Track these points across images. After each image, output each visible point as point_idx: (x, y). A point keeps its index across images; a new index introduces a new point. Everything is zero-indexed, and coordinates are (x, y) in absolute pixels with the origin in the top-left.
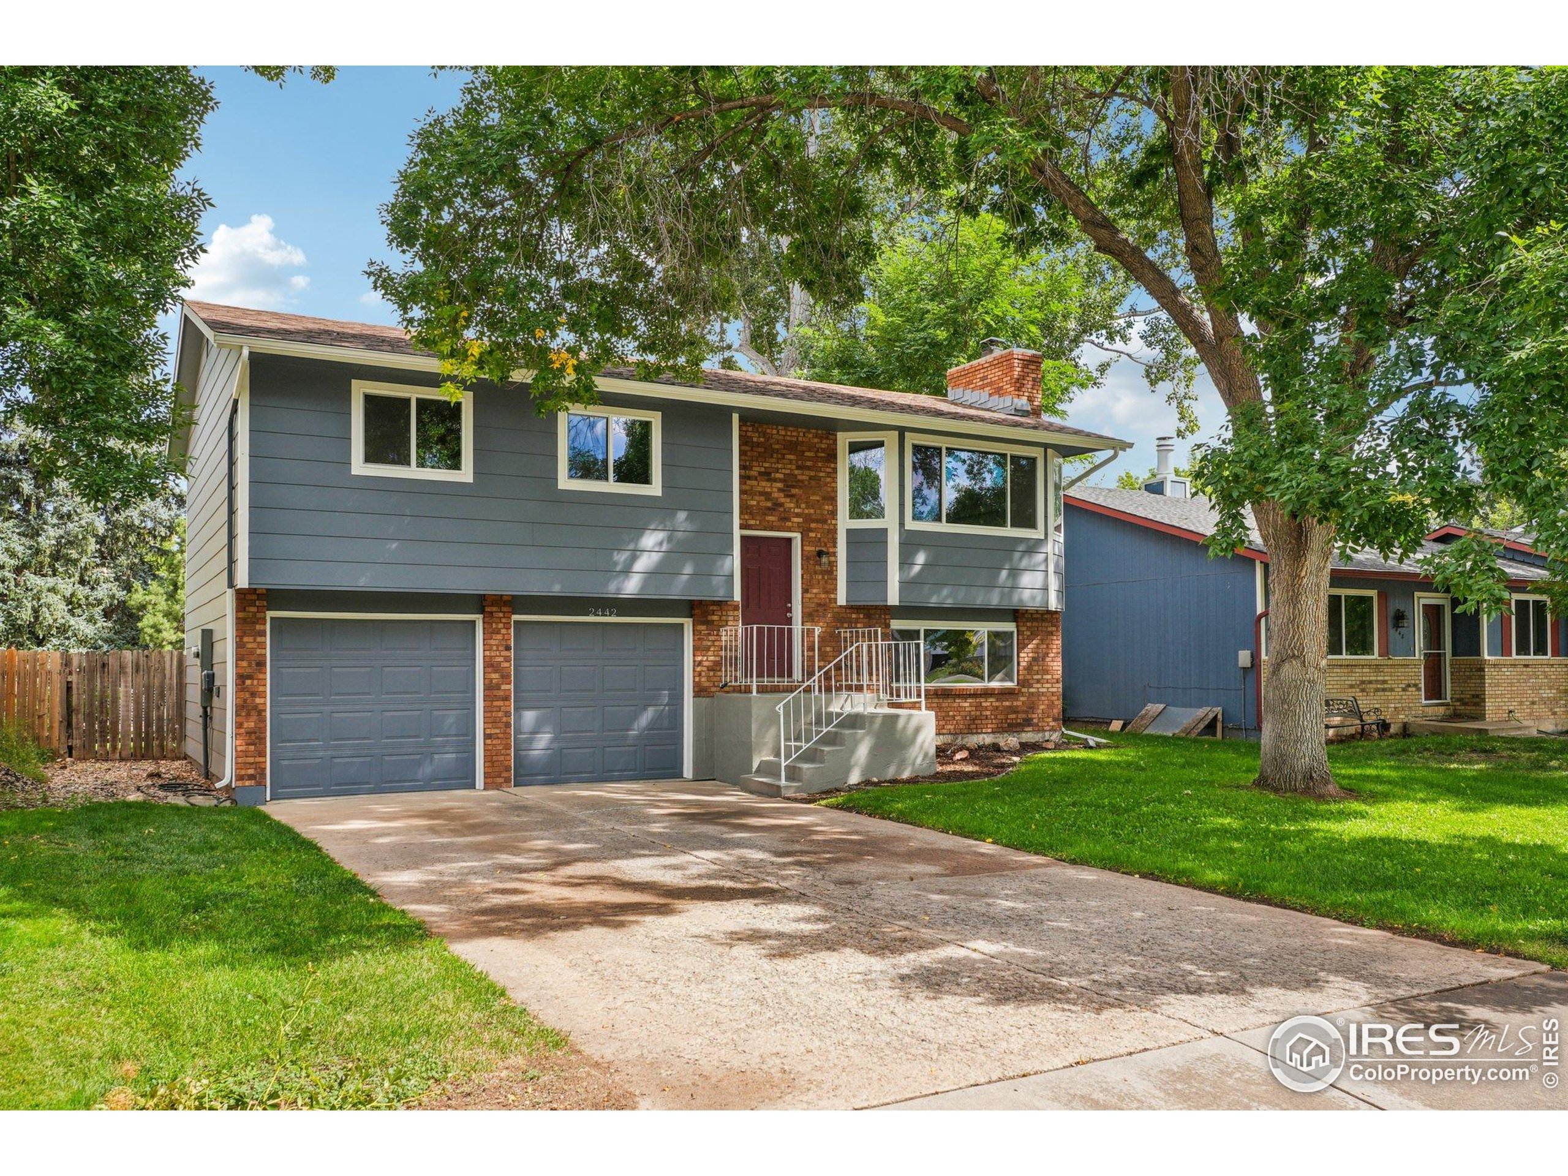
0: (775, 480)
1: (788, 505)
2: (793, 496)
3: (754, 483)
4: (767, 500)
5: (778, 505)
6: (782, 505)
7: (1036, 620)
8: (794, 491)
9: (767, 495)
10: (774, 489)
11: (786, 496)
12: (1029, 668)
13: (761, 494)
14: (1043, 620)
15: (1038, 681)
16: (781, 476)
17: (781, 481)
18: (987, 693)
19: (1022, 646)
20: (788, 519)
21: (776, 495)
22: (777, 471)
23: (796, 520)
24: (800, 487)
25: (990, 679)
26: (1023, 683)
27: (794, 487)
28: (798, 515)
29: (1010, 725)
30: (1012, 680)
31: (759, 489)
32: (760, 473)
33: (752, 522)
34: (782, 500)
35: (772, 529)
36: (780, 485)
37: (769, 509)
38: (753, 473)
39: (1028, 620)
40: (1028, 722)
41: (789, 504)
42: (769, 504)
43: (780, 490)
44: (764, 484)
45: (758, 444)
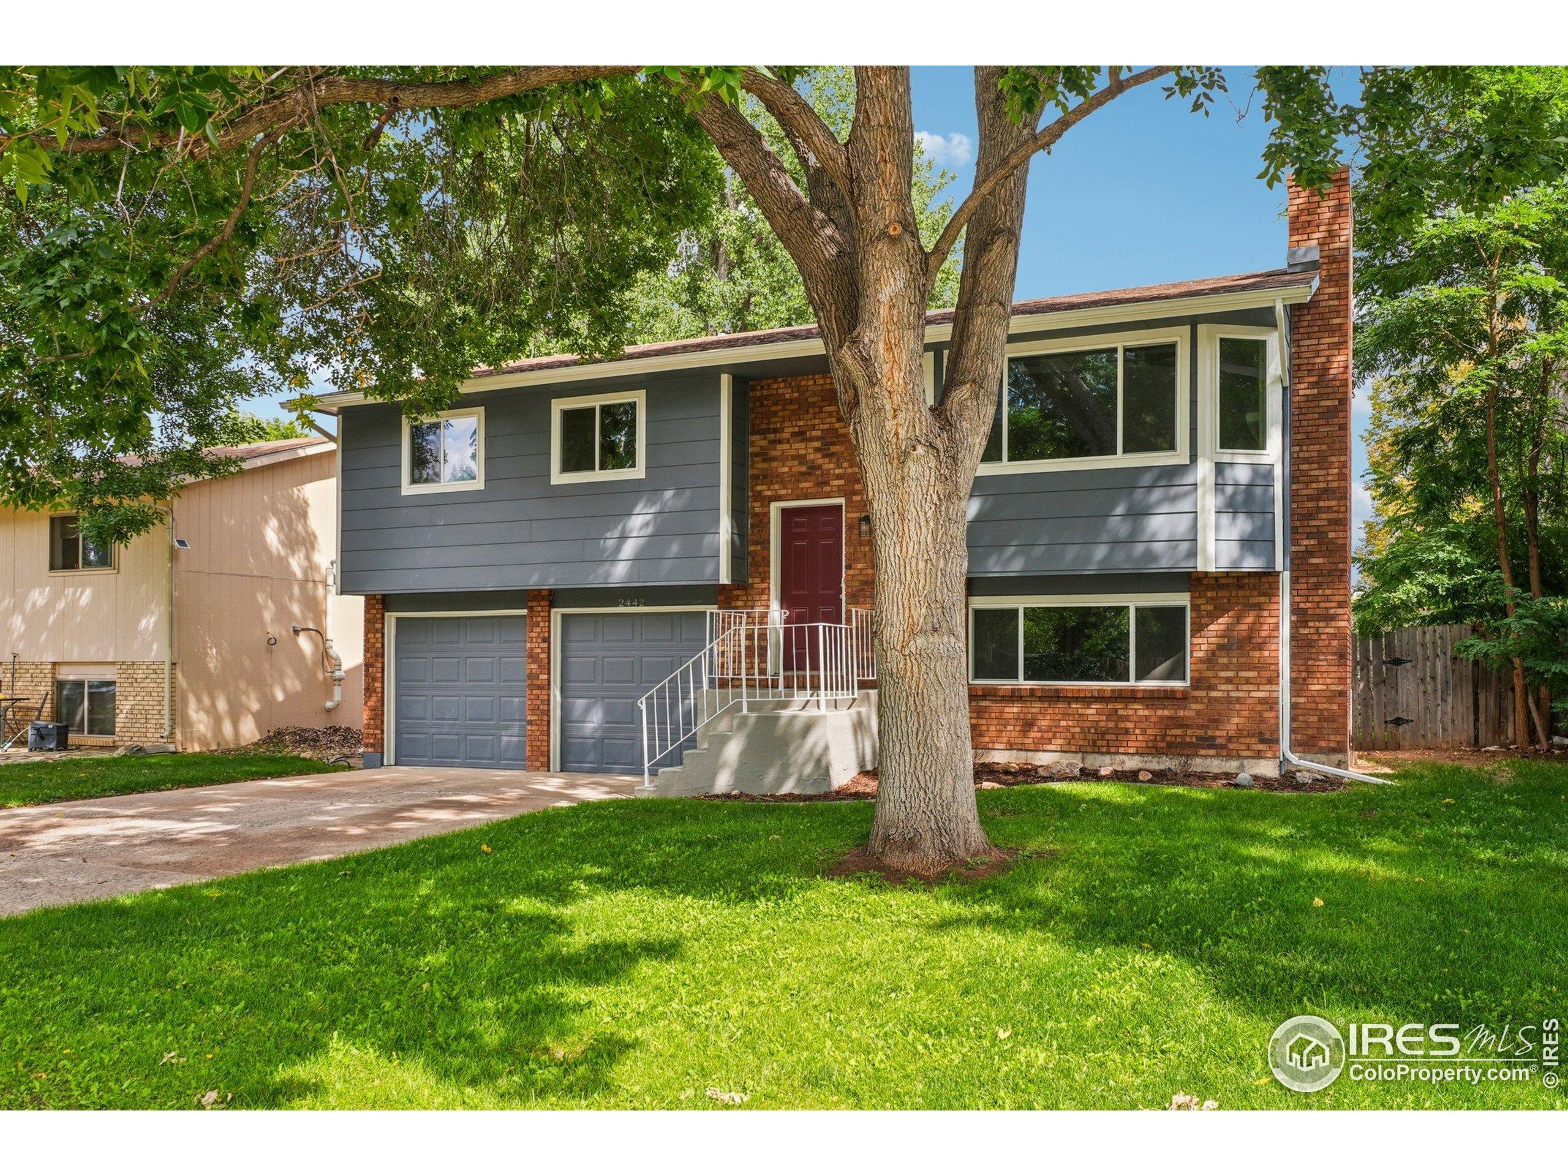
0: (811, 439)
1: (826, 467)
2: (832, 455)
3: (786, 446)
4: (801, 464)
5: (814, 467)
6: (819, 467)
7: (1221, 587)
8: (833, 449)
9: (801, 459)
10: (809, 450)
11: (824, 456)
12: (1210, 660)
13: (794, 458)
14: (1241, 587)
15: (1229, 681)
16: (819, 433)
17: (817, 439)
18: (1131, 697)
19: (1199, 628)
20: (827, 483)
21: (812, 457)
22: (813, 427)
23: (836, 483)
24: (842, 443)
25: (1139, 678)
26: (1197, 683)
27: (834, 444)
28: (839, 477)
29: (1170, 745)
30: (1184, 679)
31: (793, 452)
32: (793, 434)
33: (783, 492)
34: (820, 461)
35: (806, 498)
36: (817, 444)
37: (803, 474)
38: (785, 435)
39: (1208, 588)
40: (1208, 742)
41: (828, 465)
42: (804, 469)
43: (817, 450)
44: (797, 446)
45: (791, 401)
